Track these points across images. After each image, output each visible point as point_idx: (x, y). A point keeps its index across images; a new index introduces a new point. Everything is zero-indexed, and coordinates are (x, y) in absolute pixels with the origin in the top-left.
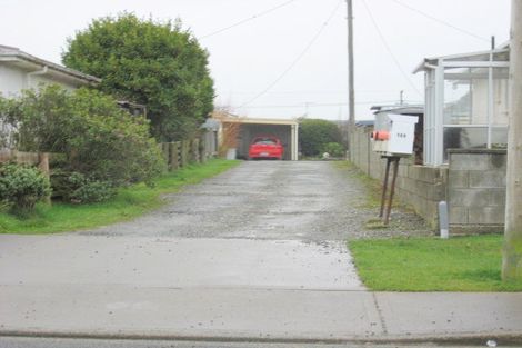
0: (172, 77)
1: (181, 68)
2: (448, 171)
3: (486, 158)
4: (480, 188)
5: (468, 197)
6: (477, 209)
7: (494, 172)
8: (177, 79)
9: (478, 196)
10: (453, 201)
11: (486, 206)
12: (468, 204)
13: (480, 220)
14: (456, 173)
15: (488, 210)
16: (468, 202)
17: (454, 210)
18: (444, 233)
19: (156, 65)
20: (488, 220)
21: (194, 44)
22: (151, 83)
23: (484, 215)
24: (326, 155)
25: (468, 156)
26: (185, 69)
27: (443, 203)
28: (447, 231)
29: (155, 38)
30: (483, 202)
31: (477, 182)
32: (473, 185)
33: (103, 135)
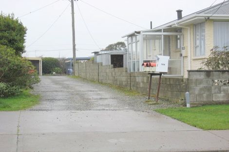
0: (13, 40)
1: (16, 36)
2: (188, 79)
3: (203, 73)
4: (202, 86)
5: (197, 90)
6: (200, 95)
7: (207, 79)
8: (15, 41)
9: (201, 89)
10: (191, 92)
11: (204, 93)
12: (197, 93)
13: (202, 100)
14: (191, 80)
15: (205, 95)
16: (197, 92)
17: (191, 95)
18: (188, 105)
19: (6, 34)
20: (205, 100)
21: (21, 25)
22: (4, 42)
23: (203, 97)
24: (54, 73)
25: (196, 73)
26: (18, 36)
27: (187, 93)
28: (189, 104)
29: (5, 22)
30: (203, 92)
31: (200, 83)
32: (199, 85)
33: (17, 65)
